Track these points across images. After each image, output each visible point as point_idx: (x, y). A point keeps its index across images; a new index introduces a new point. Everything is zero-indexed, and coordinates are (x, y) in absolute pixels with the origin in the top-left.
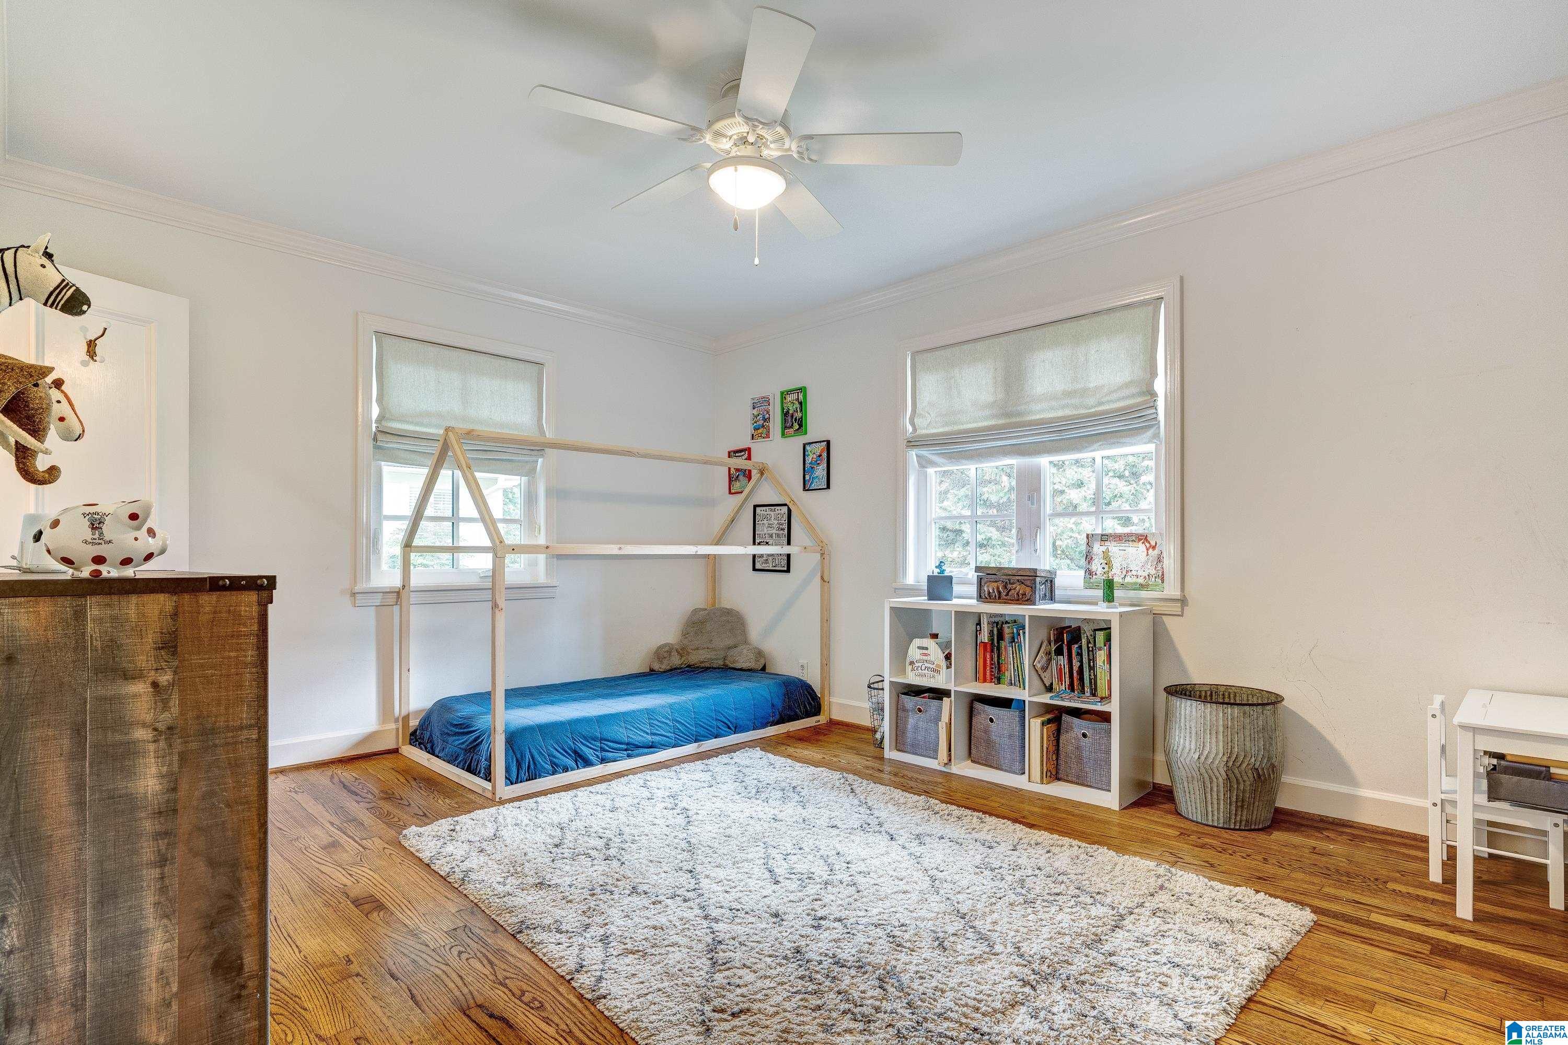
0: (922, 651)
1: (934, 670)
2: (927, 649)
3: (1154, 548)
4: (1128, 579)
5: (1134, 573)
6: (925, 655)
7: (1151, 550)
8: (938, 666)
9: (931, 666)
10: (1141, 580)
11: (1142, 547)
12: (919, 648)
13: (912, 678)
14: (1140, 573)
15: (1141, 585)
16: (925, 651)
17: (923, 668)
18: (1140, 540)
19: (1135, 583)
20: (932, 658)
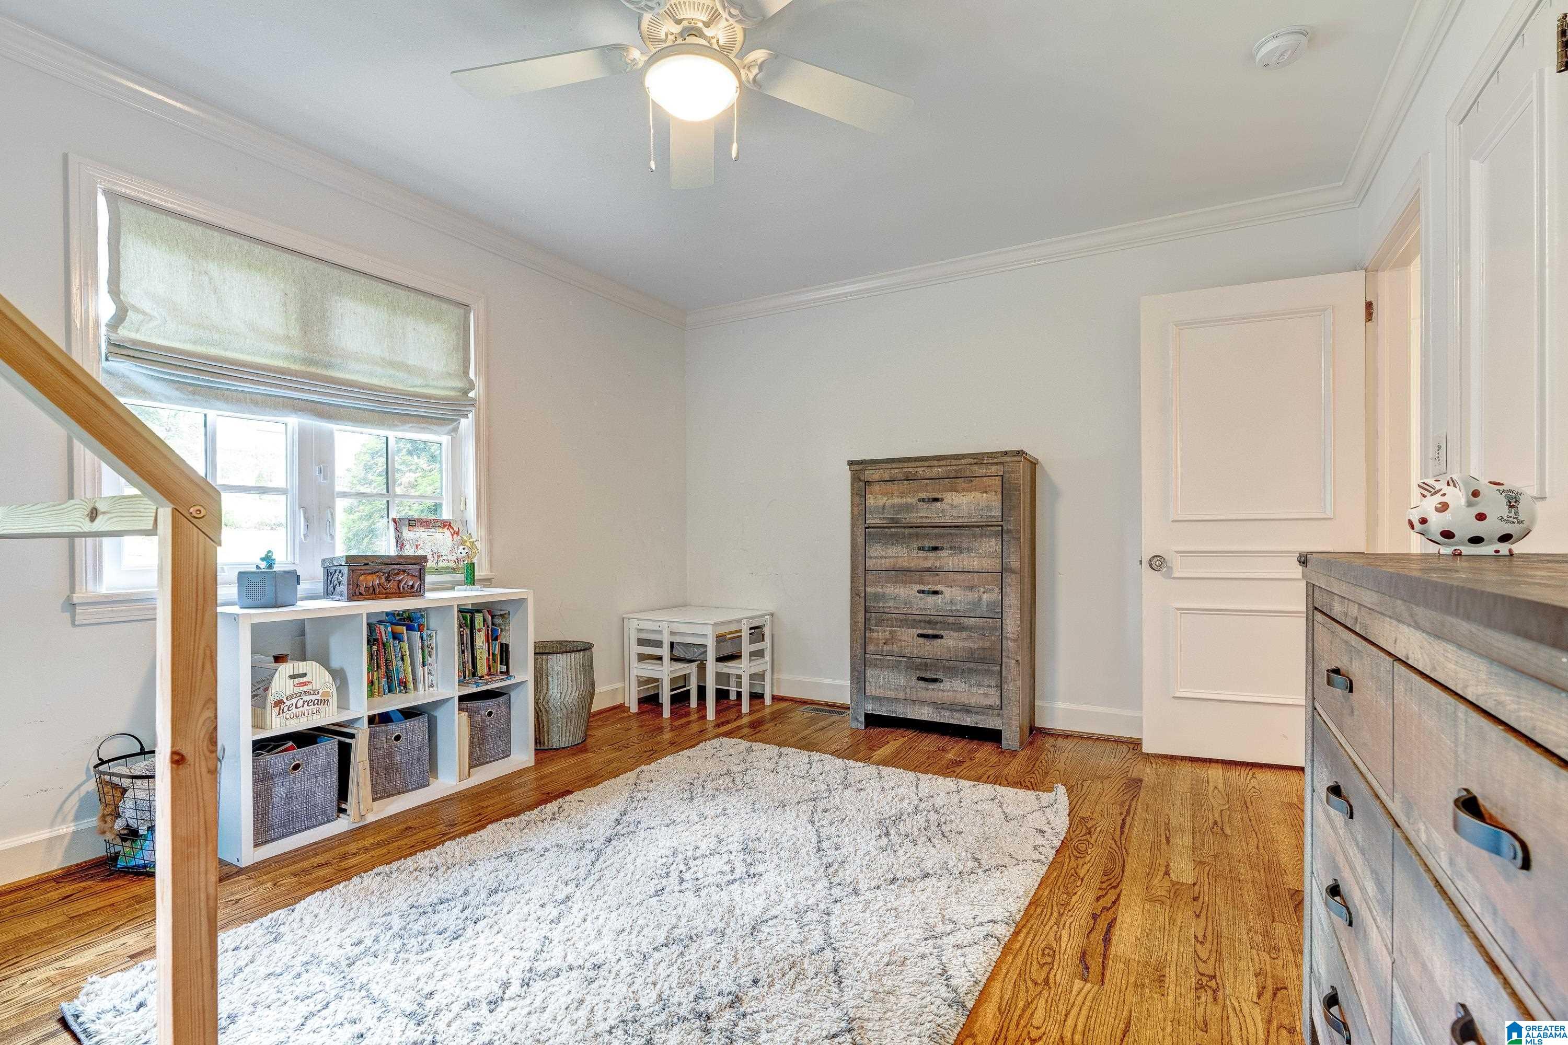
0: (297, 681)
1: (318, 702)
2: (304, 675)
3: (457, 533)
4: (441, 564)
5: (445, 558)
6: (304, 684)
7: (455, 536)
8: (326, 694)
9: (314, 698)
10: (451, 564)
11: (448, 533)
12: (292, 677)
13: (278, 725)
14: (450, 558)
15: (453, 568)
16: (301, 680)
17: (300, 703)
18: (445, 526)
19: (448, 567)
20: (315, 686)
